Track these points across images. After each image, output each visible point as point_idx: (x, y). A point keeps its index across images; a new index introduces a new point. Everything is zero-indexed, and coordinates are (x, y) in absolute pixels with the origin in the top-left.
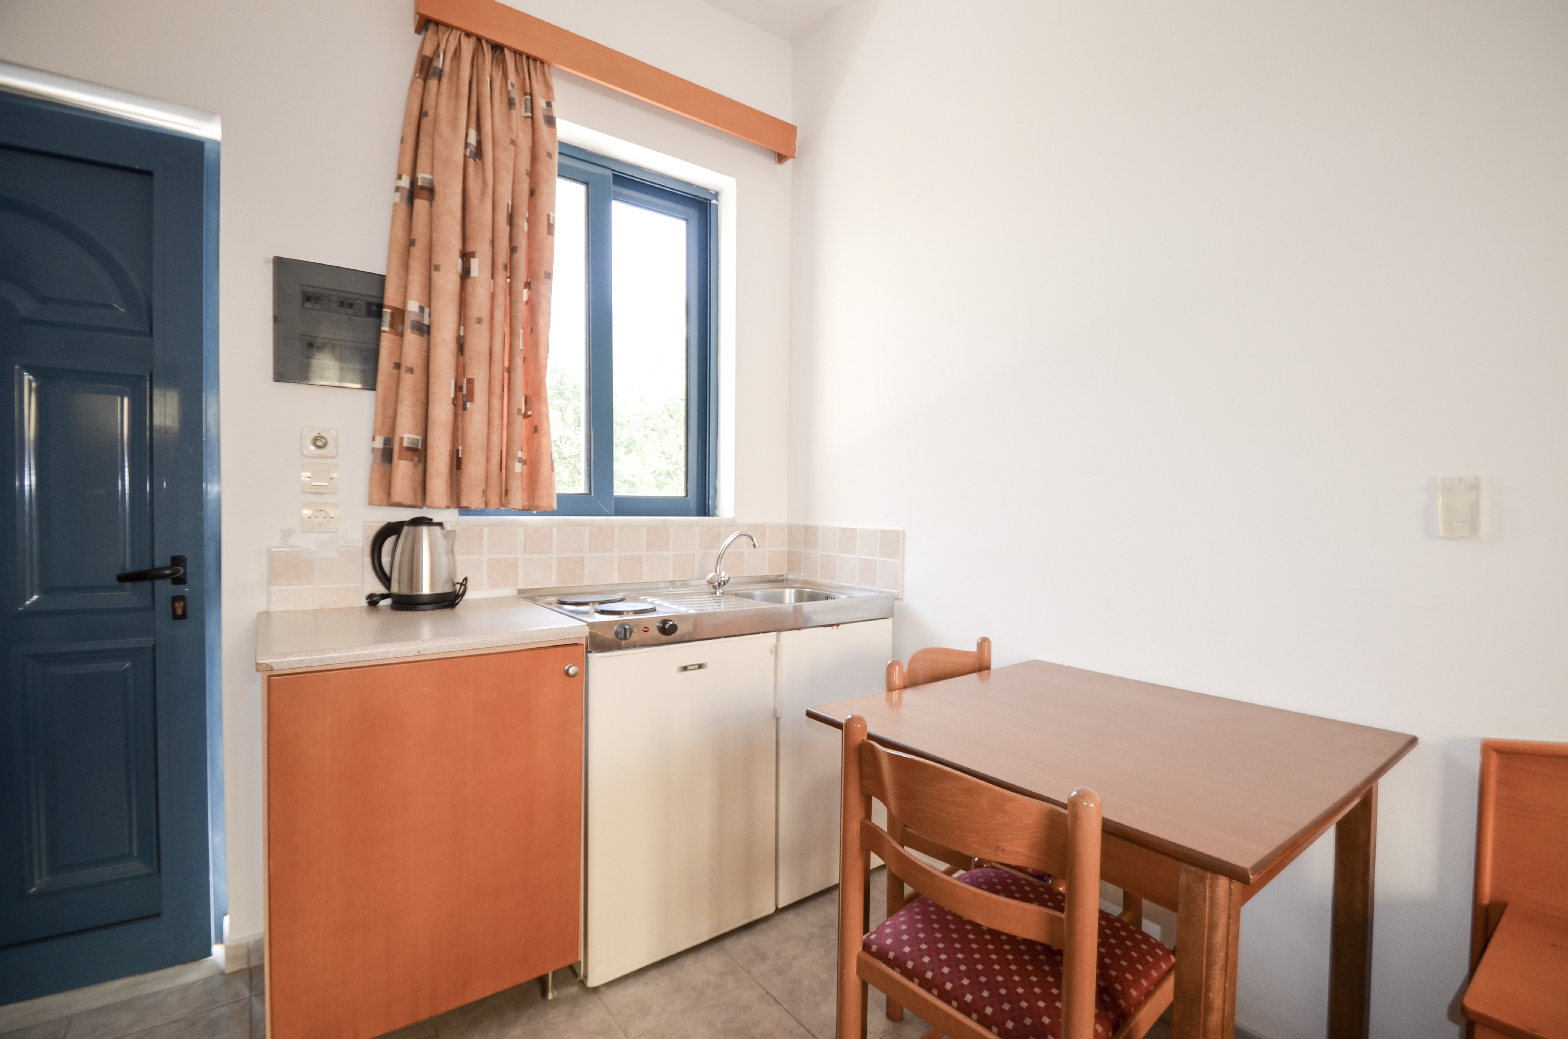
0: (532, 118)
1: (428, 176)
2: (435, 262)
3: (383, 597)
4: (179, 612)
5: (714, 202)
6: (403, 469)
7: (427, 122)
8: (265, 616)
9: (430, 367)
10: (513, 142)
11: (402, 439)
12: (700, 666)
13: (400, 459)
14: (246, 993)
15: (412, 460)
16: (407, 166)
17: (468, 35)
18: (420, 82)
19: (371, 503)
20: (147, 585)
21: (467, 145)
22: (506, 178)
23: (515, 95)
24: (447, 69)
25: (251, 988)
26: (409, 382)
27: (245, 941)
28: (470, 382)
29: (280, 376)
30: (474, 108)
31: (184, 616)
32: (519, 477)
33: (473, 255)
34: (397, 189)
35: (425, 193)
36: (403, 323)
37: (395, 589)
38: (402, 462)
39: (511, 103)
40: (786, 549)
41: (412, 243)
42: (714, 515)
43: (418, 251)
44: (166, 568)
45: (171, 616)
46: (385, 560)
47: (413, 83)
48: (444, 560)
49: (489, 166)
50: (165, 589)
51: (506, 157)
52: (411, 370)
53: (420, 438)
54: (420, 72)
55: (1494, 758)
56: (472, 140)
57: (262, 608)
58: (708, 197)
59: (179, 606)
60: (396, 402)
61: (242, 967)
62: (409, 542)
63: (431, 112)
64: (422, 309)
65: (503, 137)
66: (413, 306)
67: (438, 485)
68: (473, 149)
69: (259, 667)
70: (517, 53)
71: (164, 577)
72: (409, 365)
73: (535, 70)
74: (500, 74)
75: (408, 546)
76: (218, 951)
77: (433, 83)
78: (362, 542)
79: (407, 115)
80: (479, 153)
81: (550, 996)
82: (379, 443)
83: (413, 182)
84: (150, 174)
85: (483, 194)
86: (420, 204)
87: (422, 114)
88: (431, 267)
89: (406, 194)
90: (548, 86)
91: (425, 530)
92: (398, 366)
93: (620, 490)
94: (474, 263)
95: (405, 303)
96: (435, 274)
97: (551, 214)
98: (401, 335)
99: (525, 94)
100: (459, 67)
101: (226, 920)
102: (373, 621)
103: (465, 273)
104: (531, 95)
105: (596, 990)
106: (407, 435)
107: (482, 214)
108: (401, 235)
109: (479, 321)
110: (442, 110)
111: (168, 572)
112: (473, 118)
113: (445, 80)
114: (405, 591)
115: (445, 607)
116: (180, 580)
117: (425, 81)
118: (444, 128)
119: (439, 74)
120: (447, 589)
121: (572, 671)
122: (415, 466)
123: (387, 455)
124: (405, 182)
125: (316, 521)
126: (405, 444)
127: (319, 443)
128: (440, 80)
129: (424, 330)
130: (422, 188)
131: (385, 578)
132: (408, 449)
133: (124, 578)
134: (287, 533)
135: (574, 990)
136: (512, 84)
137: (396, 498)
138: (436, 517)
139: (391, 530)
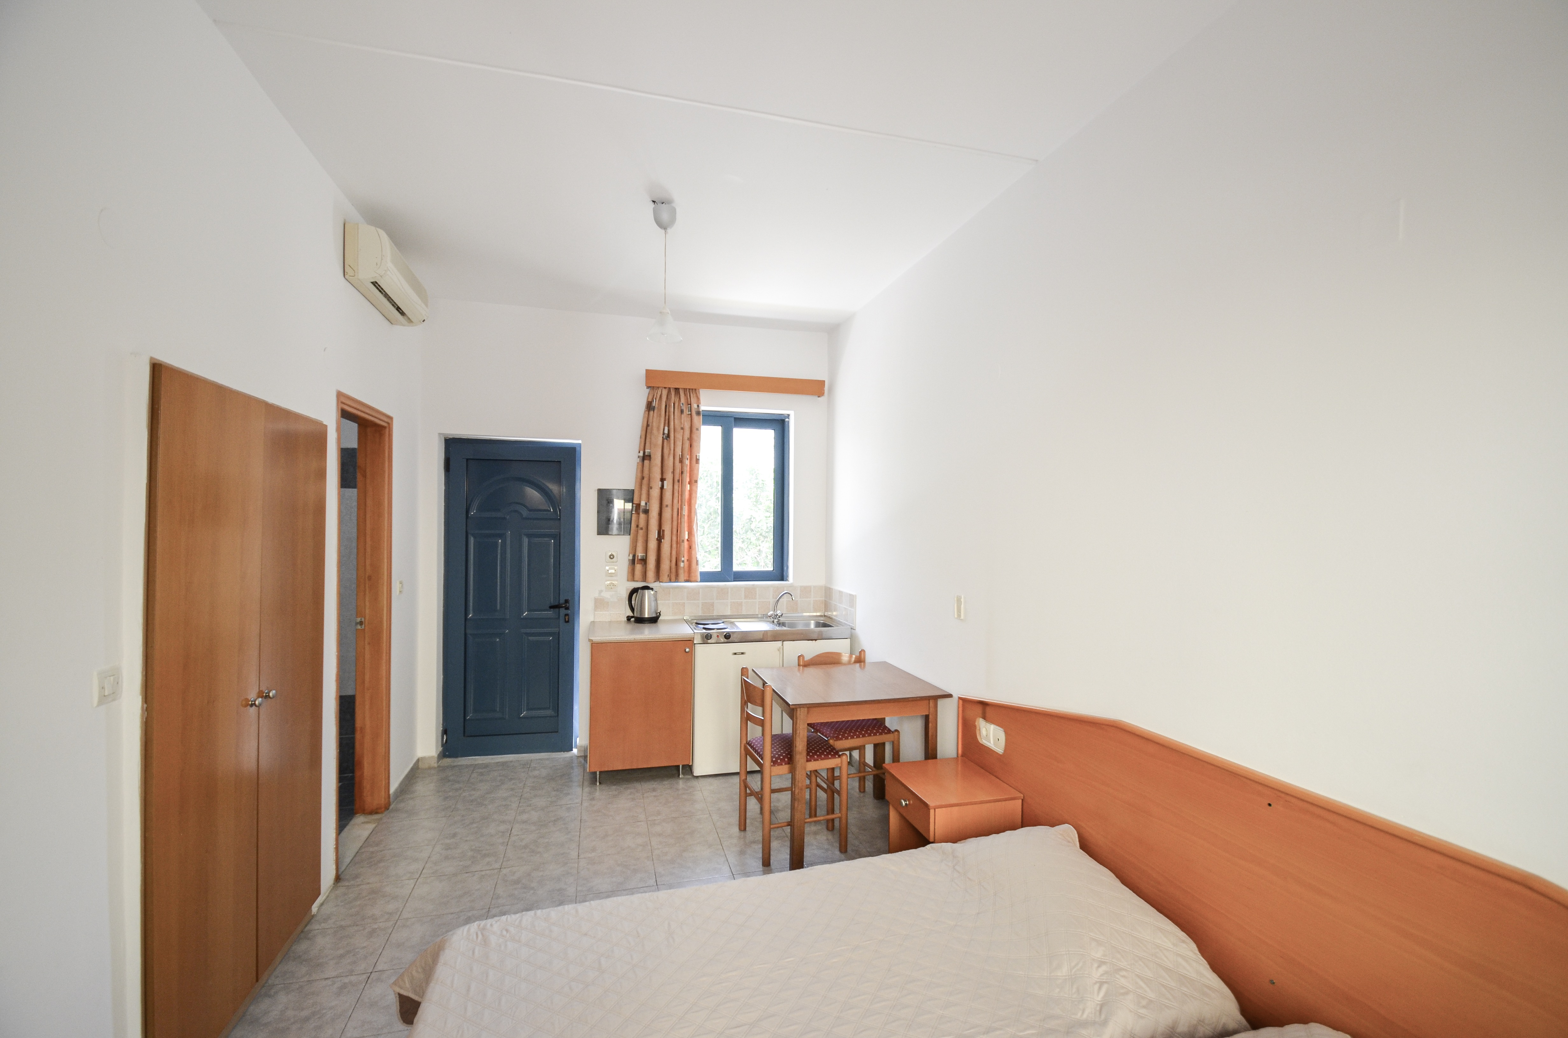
0: (691, 414)
1: (649, 451)
2: (650, 486)
3: (632, 617)
4: (567, 620)
5: (787, 420)
6: (638, 567)
7: (649, 428)
8: (593, 623)
9: (649, 528)
10: (682, 429)
11: (638, 556)
12: (742, 653)
13: (637, 564)
14: (583, 761)
15: (642, 564)
16: (642, 447)
17: (665, 388)
18: (647, 412)
19: (628, 581)
20: (557, 610)
21: (664, 434)
22: (679, 444)
23: (684, 408)
24: (657, 406)
25: (585, 760)
26: (641, 532)
27: (584, 745)
28: (663, 531)
29: (599, 533)
30: (667, 417)
31: (568, 622)
32: (683, 569)
33: (665, 480)
34: (639, 457)
35: (648, 457)
36: (639, 509)
37: (635, 615)
38: (638, 565)
39: (682, 411)
40: (824, 599)
41: (643, 478)
42: (787, 580)
43: (645, 481)
44: (563, 604)
45: (564, 621)
46: (633, 602)
47: (645, 413)
48: (653, 604)
49: (672, 442)
50: (563, 611)
51: (679, 436)
52: (642, 529)
53: (645, 555)
54: (647, 409)
55: (961, 702)
56: (666, 432)
57: (593, 620)
58: (783, 418)
59: (567, 617)
60: (636, 542)
61: (582, 755)
62: (641, 596)
63: (650, 424)
64: (646, 504)
65: (678, 427)
66: (643, 503)
67: (651, 574)
68: (666, 435)
69: (590, 640)
70: (685, 390)
71: (562, 607)
72: (641, 527)
73: (693, 392)
74: (678, 399)
75: (640, 598)
76: (575, 751)
77: (651, 413)
78: (625, 595)
79: (643, 426)
80: (668, 436)
81: (681, 777)
82: (631, 557)
83: (644, 453)
84: (560, 462)
85: (669, 454)
86: (646, 462)
87: (648, 425)
88: (650, 488)
89: (641, 458)
90: (698, 399)
91: (646, 591)
92: (637, 526)
93: (736, 568)
94: (665, 482)
95: (640, 502)
96: (650, 490)
97: (698, 454)
98: (639, 514)
99: (688, 405)
100: (661, 403)
101: (578, 739)
102: (629, 627)
103: (662, 488)
104: (690, 405)
105: (697, 777)
106: (640, 554)
107: (669, 462)
108: (639, 475)
109: (667, 506)
110: (654, 424)
111: (564, 605)
112: (667, 422)
113: (656, 411)
114: (639, 616)
115: (652, 623)
116: (567, 608)
117: (649, 411)
118: (655, 431)
119: (654, 409)
120: (654, 615)
121: (687, 650)
122: (643, 566)
123: (633, 562)
124: (641, 454)
125: (610, 587)
126: (639, 558)
127: (612, 557)
128: (654, 411)
129: (646, 512)
130: (647, 455)
131: (632, 609)
132: (640, 559)
133: (552, 607)
134: (601, 591)
135: (690, 777)
136: (683, 404)
137: (636, 579)
138: (651, 586)
139: (634, 591)
